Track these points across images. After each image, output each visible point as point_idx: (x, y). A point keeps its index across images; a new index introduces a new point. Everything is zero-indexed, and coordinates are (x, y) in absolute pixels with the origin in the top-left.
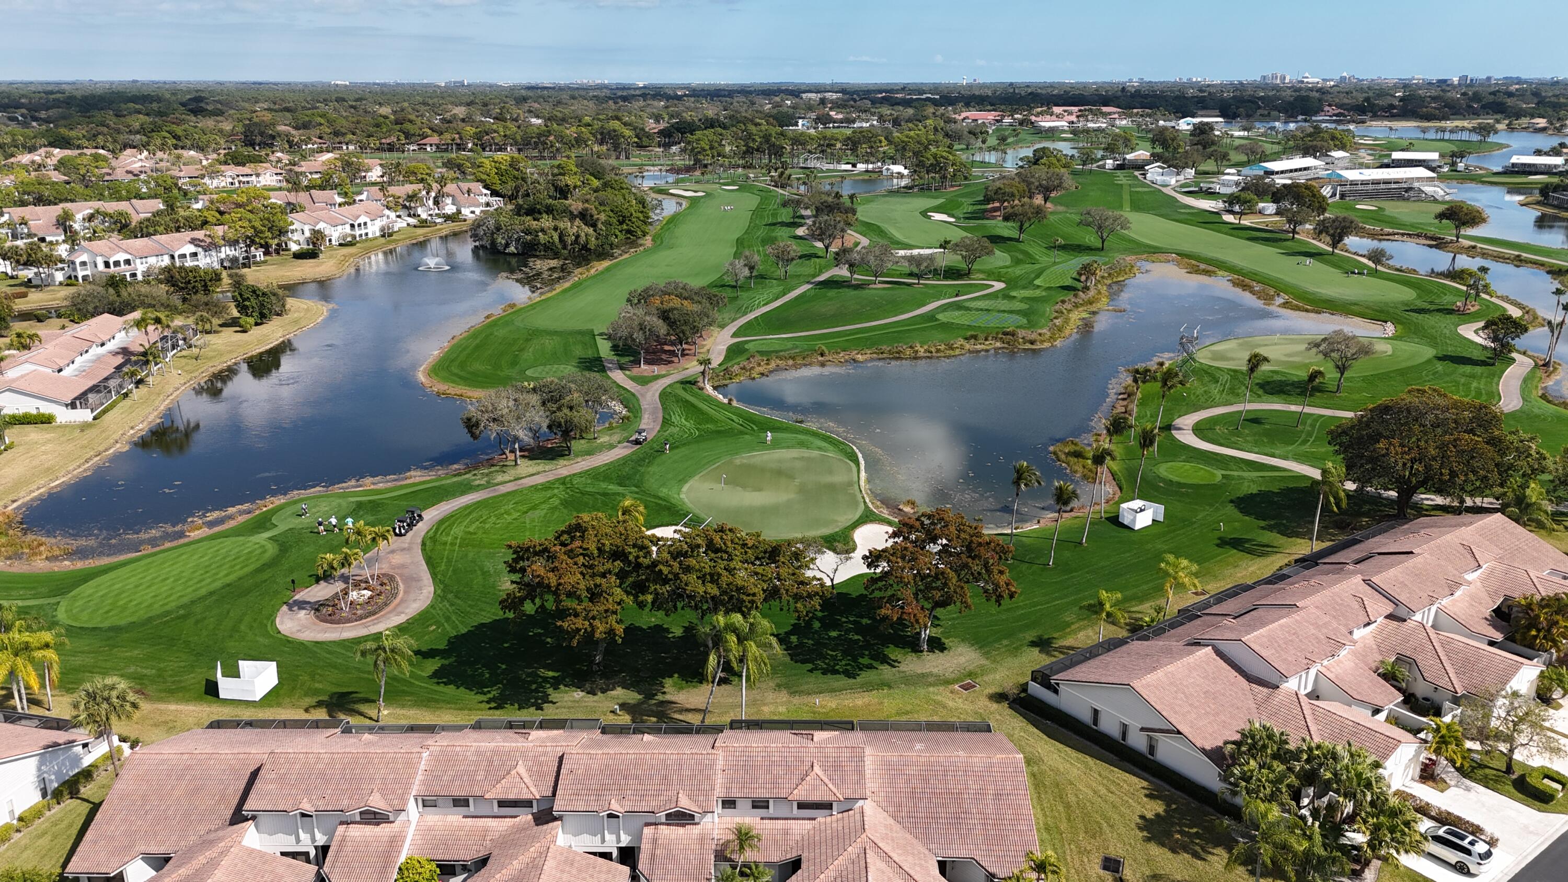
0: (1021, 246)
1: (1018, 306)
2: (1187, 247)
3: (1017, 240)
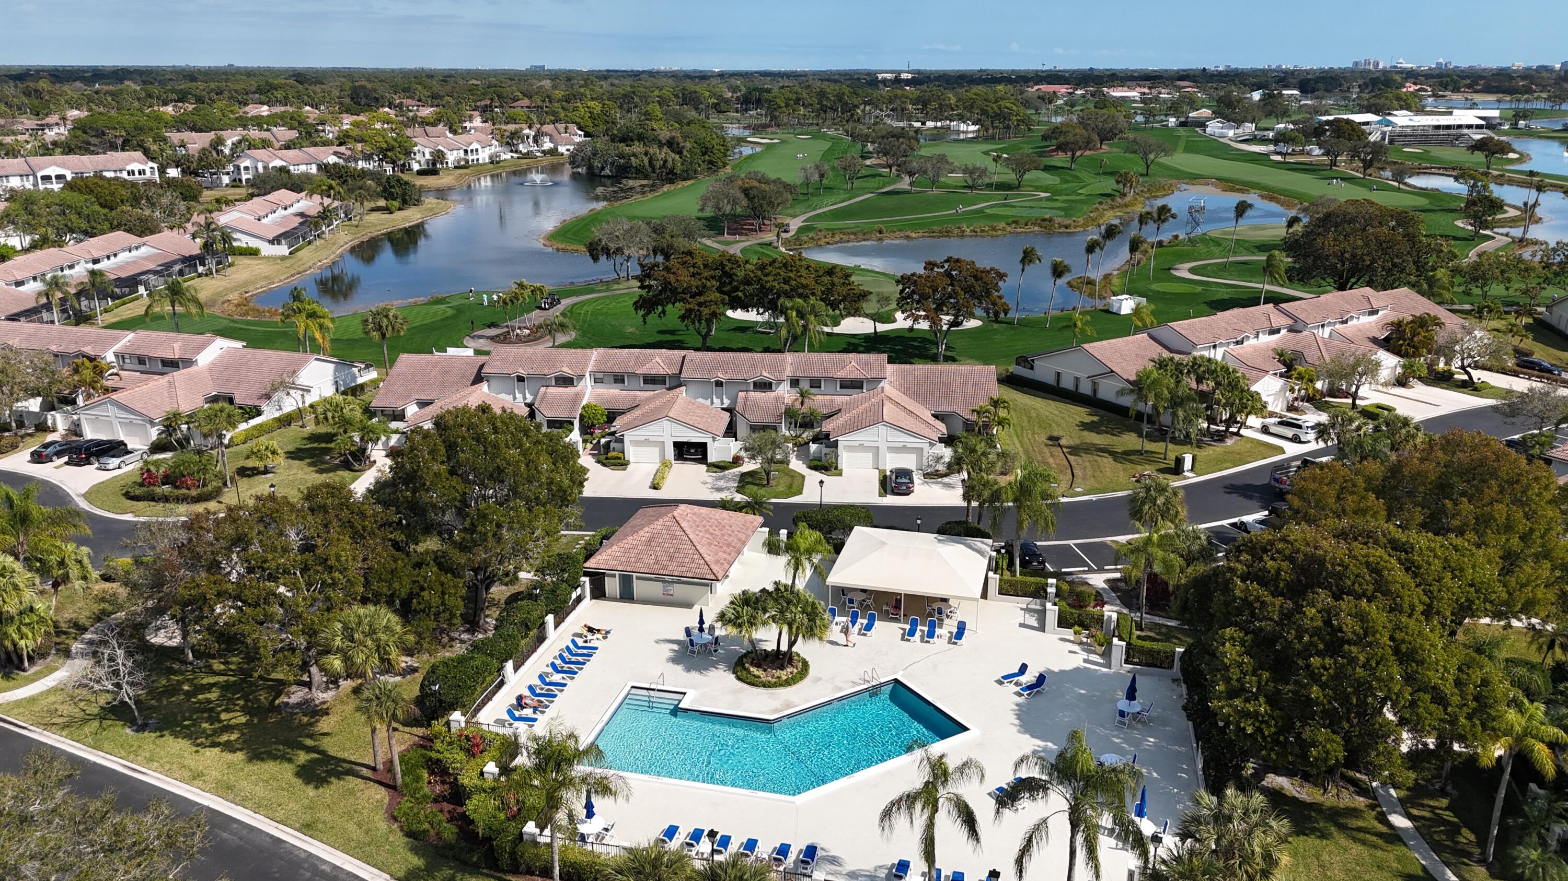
0: (1073, 173)
1: (1058, 205)
2: (1226, 175)
3: (1070, 169)
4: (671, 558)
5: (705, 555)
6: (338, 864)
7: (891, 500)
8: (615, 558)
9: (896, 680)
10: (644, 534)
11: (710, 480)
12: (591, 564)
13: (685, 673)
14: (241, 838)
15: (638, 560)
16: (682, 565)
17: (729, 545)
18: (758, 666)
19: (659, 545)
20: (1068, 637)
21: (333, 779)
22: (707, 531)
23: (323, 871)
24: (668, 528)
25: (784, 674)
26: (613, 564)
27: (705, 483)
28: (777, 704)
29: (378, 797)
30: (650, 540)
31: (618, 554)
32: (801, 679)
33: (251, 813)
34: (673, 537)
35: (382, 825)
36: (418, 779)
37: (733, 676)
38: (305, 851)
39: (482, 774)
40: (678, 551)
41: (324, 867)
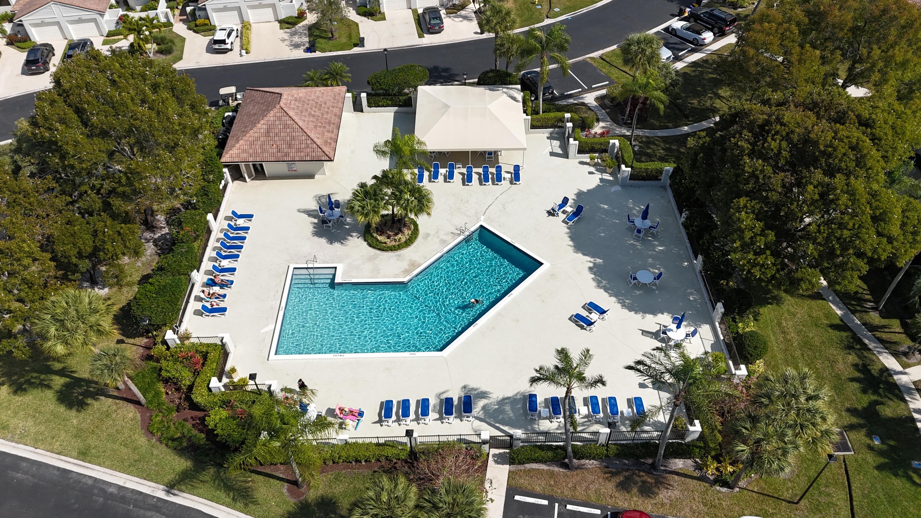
4: (290, 146)
5: (315, 140)
6: (121, 484)
7: (429, 40)
8: (244, 151)
9: (481, 226)
10: (262, 126)
11: (286, 36)
12: (226, 158)
13: (329, 246)
14: (33, 476)
15: (264, 151)
16: (299, 150)
17: (330, 123)
18: (382, 233)
19: (276, 135)
20: (585, 160)
21: (89, 401)
22: (310, 114)
23: (111, 494)
24: (279, 118)
25: (402, 238)
26: (244, 156)
27: (283, 40)
28: (405, 265)
29: (131, 415)
30: (268, 132)
31: (246, 147)
32: (416, 238)
33: (32, 449)
34: (286, 126)
35: (142, 440)
36: (157, 394)
37: (365, 243)
38: (90, 477)
39: (210, 390)
40: (293, 138)
41: (111, 490)
